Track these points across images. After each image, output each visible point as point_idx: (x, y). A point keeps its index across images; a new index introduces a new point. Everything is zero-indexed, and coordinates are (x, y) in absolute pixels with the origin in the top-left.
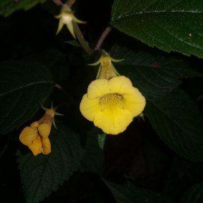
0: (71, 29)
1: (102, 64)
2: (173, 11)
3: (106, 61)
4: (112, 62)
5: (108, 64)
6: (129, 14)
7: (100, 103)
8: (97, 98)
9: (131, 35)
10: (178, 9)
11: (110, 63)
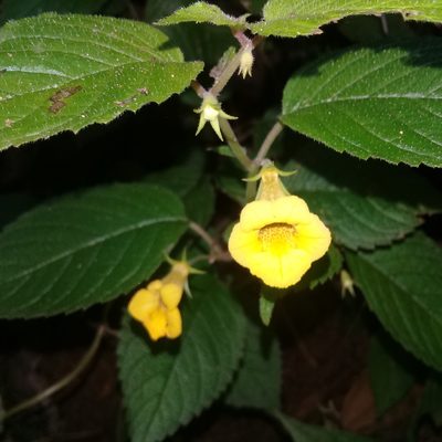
0: (216, 127)
1: (264, 180)
2: (380, 96)
3: (270, 175)
4: (279, 176)
5: (273, 180)
6: (311, 103)
7: (259, 239)
8: (255, 230)
9: (309, 134)
10: (388, 93)
11: (277, 179)
